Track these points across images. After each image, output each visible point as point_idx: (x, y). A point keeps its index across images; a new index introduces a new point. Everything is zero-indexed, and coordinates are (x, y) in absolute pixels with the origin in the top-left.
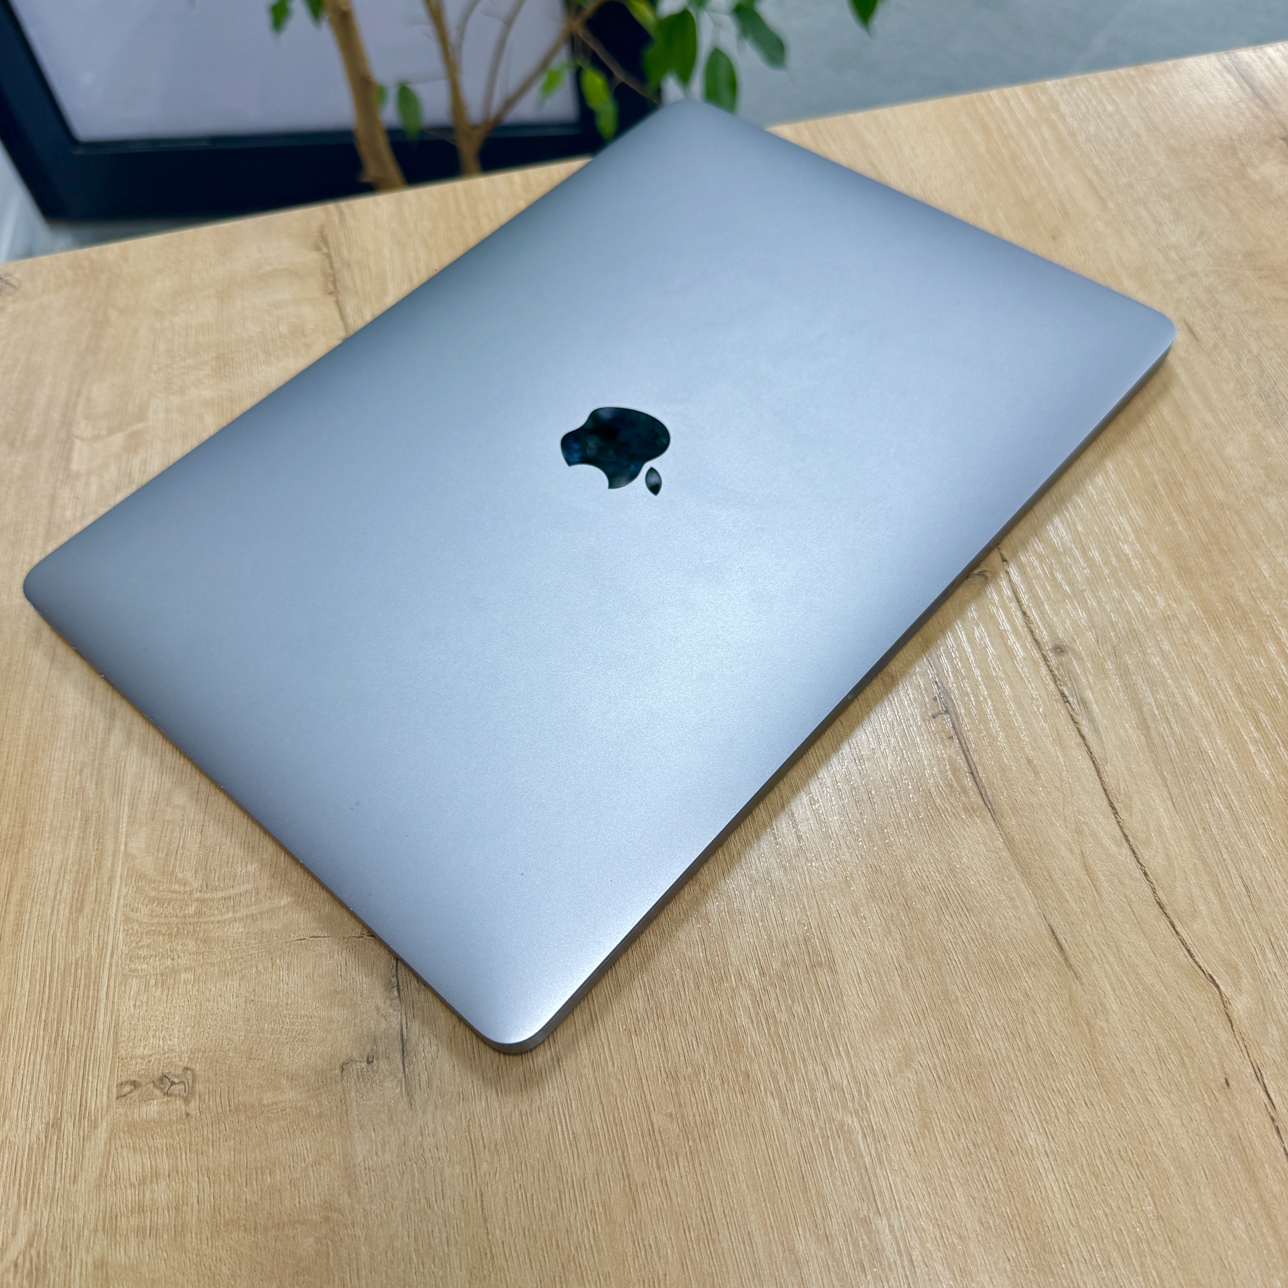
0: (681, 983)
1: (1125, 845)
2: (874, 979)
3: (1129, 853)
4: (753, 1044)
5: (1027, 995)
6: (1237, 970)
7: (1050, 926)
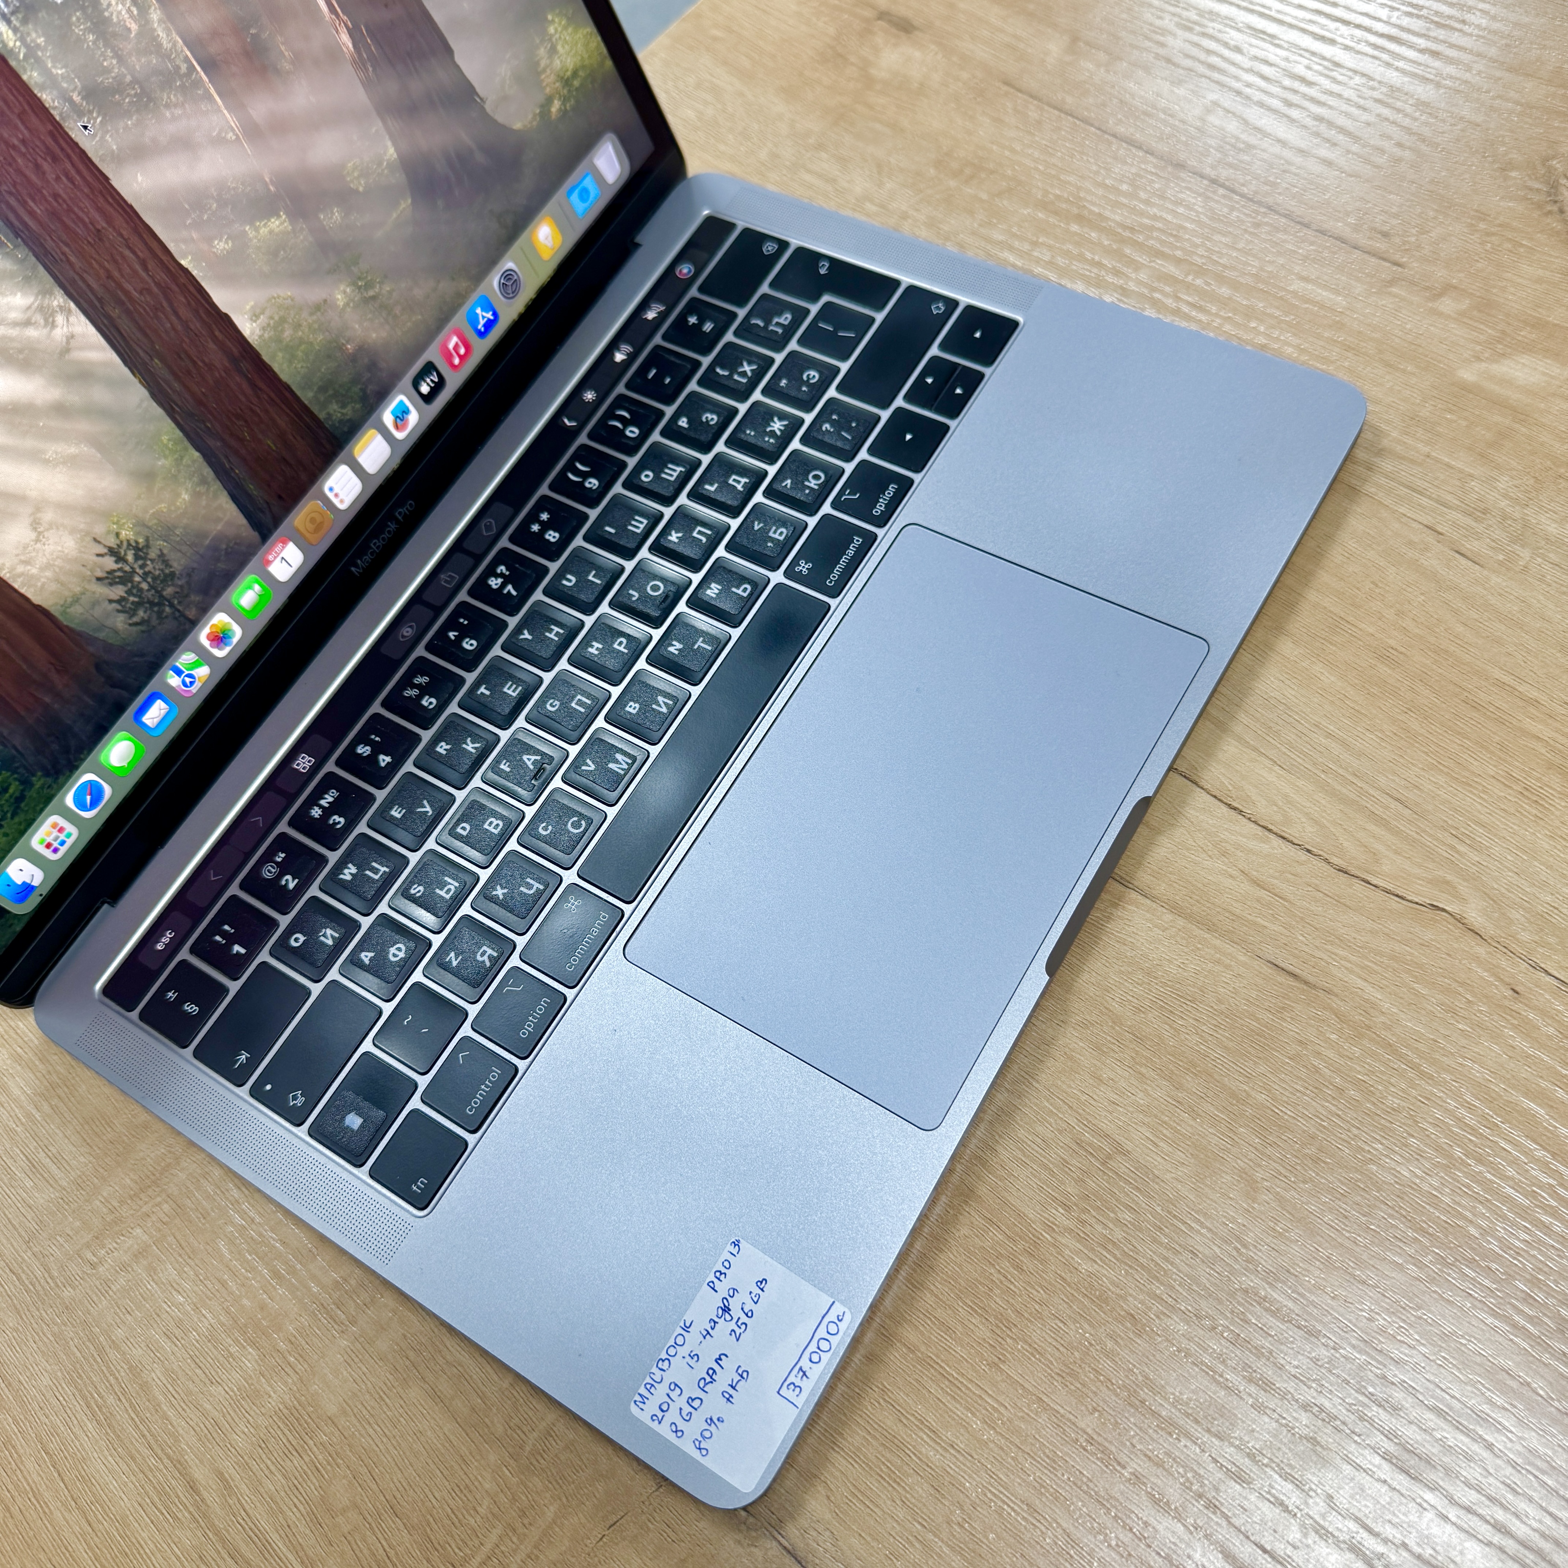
0: (1003, 1279)
1: (1272, 836)
2: (1165, 1131)
3: (1280, 841)
4: (1113, 1283)
5: (1300, 1042)
6: (1447, 883)
7: (1269, 962)
